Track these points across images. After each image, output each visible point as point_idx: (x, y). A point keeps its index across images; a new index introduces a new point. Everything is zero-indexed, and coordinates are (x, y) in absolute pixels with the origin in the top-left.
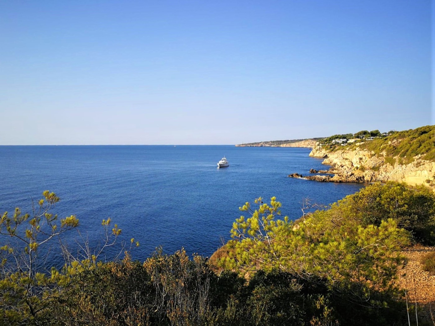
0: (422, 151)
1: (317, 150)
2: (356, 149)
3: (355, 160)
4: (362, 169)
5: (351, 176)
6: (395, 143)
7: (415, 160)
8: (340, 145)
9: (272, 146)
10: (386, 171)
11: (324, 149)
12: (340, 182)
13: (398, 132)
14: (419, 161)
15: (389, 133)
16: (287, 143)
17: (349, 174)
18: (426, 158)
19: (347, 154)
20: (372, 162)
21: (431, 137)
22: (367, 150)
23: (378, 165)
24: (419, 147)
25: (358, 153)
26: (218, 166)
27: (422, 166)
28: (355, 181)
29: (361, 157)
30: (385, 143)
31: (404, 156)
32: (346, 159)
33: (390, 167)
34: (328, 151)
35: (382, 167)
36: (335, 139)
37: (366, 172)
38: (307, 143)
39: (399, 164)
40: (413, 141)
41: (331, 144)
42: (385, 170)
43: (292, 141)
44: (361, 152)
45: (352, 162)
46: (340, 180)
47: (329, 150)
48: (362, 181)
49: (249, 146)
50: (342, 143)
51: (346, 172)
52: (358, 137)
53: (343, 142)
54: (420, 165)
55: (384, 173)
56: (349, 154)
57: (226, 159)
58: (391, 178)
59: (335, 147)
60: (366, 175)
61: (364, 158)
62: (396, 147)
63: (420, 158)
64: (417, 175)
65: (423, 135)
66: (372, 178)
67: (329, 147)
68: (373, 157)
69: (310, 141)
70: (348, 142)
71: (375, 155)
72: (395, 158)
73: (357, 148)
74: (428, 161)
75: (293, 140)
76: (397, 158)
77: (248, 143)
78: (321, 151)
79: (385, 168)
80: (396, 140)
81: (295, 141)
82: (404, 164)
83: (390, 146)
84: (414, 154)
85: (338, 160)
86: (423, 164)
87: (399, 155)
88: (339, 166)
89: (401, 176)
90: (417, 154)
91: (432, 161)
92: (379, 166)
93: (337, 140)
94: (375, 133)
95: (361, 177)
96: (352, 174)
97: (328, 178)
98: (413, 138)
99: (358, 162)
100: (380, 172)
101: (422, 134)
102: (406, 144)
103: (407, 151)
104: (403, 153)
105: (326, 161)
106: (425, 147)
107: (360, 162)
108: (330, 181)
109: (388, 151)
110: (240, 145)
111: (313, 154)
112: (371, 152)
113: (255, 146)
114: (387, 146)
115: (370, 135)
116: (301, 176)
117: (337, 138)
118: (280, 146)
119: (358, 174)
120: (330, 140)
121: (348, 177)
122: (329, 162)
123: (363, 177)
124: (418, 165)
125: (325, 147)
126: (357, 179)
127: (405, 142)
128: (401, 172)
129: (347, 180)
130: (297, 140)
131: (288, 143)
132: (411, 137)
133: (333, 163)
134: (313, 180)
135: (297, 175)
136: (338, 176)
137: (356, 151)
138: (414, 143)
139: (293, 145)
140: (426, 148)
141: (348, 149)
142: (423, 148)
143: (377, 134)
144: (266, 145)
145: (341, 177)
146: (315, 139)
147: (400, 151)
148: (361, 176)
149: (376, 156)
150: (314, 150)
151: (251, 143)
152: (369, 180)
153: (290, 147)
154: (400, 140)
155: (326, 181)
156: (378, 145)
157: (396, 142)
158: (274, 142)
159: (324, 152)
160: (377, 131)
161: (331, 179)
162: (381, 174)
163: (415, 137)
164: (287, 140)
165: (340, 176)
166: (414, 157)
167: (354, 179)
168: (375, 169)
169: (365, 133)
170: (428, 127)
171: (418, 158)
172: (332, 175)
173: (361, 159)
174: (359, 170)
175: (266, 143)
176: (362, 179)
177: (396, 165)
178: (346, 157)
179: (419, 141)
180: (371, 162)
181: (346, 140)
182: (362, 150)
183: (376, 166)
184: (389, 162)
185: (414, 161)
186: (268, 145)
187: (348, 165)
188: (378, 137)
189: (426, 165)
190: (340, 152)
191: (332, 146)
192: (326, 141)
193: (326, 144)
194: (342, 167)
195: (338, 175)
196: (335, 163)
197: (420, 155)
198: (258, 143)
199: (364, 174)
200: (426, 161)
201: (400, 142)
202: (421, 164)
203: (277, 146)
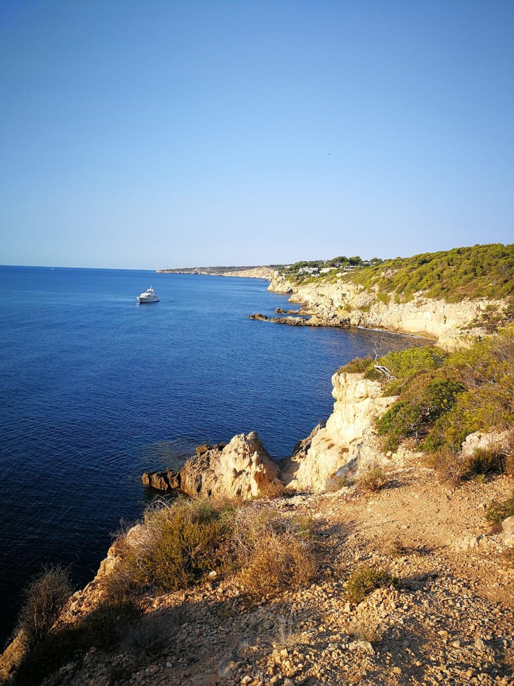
0: (424, 286)
1: (279, 282)
2: (336, 282)
3: (336, 296)
4: (348, 308)
5: (333, 318)
6: (389, 274)
7: (415, 297)
8: (310, 276)
9: (212, 274)
10: (378, 312)
11: (288, 281)
12: (319, 325)
13: (390, 260)
14: (420, 299)
15: (372, 261)
16: (232, 271)
17: (331, 315)
18: (428, 296)
19: (323, 289)
20: (361, 299)
21: (434, 268)
22: (352, 284)
23: (368, 304)
24: (420, 281)
25: (340, 287)
26: (137, 302)
27: (423, 306)
28: (339, 324)
29: (344, 293)
30: (377, 274)
31: (401, 292)
32: (322, 295)
33: (383, 307)
34: (293, 284)
35: (373, 306)
36: (302, 268)
37: (353, 312)
38: (261, 272)
39: (395, 303)
40: (412, 273)
41: (297, 274)
42: (377, 310)
43: (239, 267)
44: (345, 286)
45: (331, 300)
46: (319, 323)
47: (296, 283)
48: (348, 326)
49: (178, 272)
50: (312, 274)
51: (327, 313)
52: (333, 266)
53: (314, 271)
54: (422, 305)
55: (376, 315)
56: (326, 288)
57: (152, 290)
58: (384, 321)
59: (303, 279)
60: (352, 316)
61: (348, 293)
62: (391, 280)
63: (421, 295)
64: (418, 317)
65: (424, 265)
66: (360, 321)
67: (295, 278)
68: (362, 293)
69: (266, 269)
70: (321, 272)
71: (364, 290)
72: (390, 294)
73: (338, 281)
74: (431, 299)
75: (241, 267)
76: (393, 295)
77: (175, 268)
78: (284, 284)
79: (377, 308)
80: (391, 271)
81: (243, 268)
82: (402, 302)
83: (384, 278)
84: (414, 290)
85: (311, 297)
86: (426, 304)
87: (395, 291)
88: (313, 305)
89: (397, 319)
90: (417, 290)
91: (436, 300)
92: (370, 305)
93: (306, 269)
94: (356, 260)
95: (346, 320)
96: (335, 316)
97: (304, 321)
98: (412, 268)
99: (340, 300)
100: (371, 313)
101: (422, 264)
102: (404, 276)
103: (406, 285)
104: (399, 288)
105: (294, 298)
106: (427, 281)
107: (343, 300)
108: (306, 325)
109: (381, 285)
110: (164, 270)
111: (272, 288)
112: (357, 285)
113: (187, 274)
114: (380, 278)
115: (349, 263)
116: (266, 318)
117: (305, 265)
118: (223, 275)
119: (342, 315)
120: (295, 269)
121: (330, 320)
122: (298, 300)
123: (349, 320)
124: (419, 304)
125: (290, 278)
126: (341, 322)
127: (404, 274)
128: (397, 313)
129: (328, 323)
130: (247, 267)
131: (235, 271)
132: (410, 266)
133: (304, 300)
134: (283, 323)
135: (261, 316)
136: (317, 319)
137: (338, 285)
138: (414, 275)
139: (242, 274)
140: (429, 282)
141: (323, 281)
142: (425, 283)
143: (357, 261)
144: (202, 272)
146: (272, 266)
147: (396, 286)
148: (346, 318)
149: (366, 291)
150: (274, 282)
151: (181, 268)
152: (357, 323)
153: (237, 277)
154: (396, 271)
155: (300, 325)
156: (367, 277)
157: (391, 273)
158: (214, 268)
159: (288, 285)
160: (358, 258)
161: (307, 322)
162: (371, 315)
163: (413, 267)
164: (233, 266)
165: (319, 318)
166: (414, 294)
167: (337, 322)
168: (364, 308)
169: (342, 260)
170: (428, 255)
171: (419, 295)
172: (308, 317)
173: (344, 295)
174: (344, 310)
175: (203, 269)
176: (348, 322)
177: (391, 304)
178: (321, 293)
179: (420, 273)
180: (359, 299)
181: (317, 269)
182: (346, 283)
183: (365, 305)
184: (382, 300)
185: (413, 299)
186: (206, 273)
187: (326, 304)
188: (359, 266)
189: (428, 304)
190: (313, 285)
191: (299, 278)
192: (291, 269)
193: (291, 273)
194: (318, 306)
195: (317, 317)
196: (307, 300)
197: (421, 292)
198: (192, 269)
199: (350, 315)
200: (428, 299)
201: (396, 274)
202: (423, 303)
203: (218, 274)
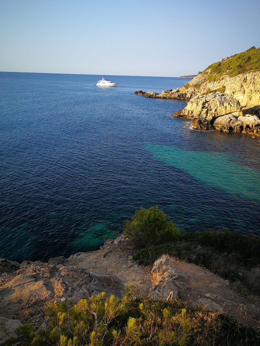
4: (187, 86)
5: (175, 92)
10: (205, 88)
12: (164, 98)
20: (197, 80)
23: (200, 82)
28: (177, 97)
33: (208, 85)
35: (203, 84)
37: (189, 89)
46: (165, 96)
48: (183, 98)
60: (188, 92)
66: (192, 95)
68: (199, 75)
79: (205, 85)
96: (178, 92)
97: (155, 95)
100: (200, 89)
108: (156, 98)
109: (212, 69)
119: (181, 91)
121: (173, 94)
123: (186, 94)
126: (179, 96)
129: (171, 96)
136: (165, 93)
145: (167, 94)
148: (184, 93)
149: (202, 74)
152: (189, 97)
155: (152, 97)
162: (200, 91)
167: (176, 95)
168: (197, 86)
176: (184, 96)
183: (198, 84)
199: (186, 91)
